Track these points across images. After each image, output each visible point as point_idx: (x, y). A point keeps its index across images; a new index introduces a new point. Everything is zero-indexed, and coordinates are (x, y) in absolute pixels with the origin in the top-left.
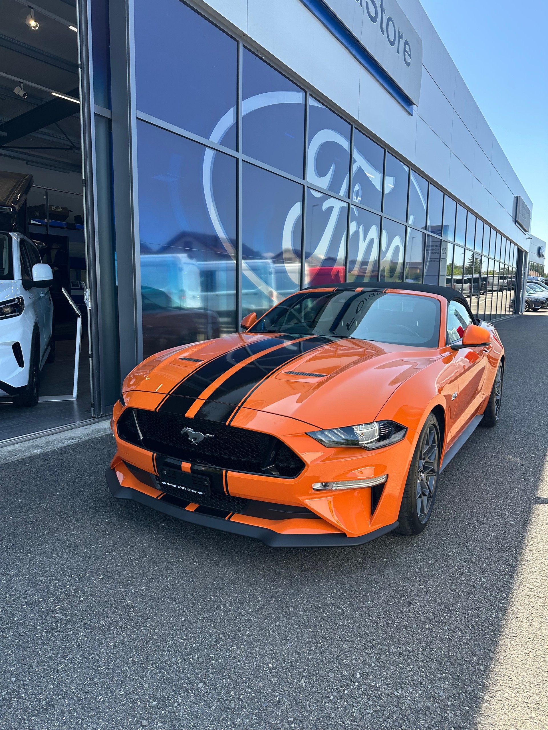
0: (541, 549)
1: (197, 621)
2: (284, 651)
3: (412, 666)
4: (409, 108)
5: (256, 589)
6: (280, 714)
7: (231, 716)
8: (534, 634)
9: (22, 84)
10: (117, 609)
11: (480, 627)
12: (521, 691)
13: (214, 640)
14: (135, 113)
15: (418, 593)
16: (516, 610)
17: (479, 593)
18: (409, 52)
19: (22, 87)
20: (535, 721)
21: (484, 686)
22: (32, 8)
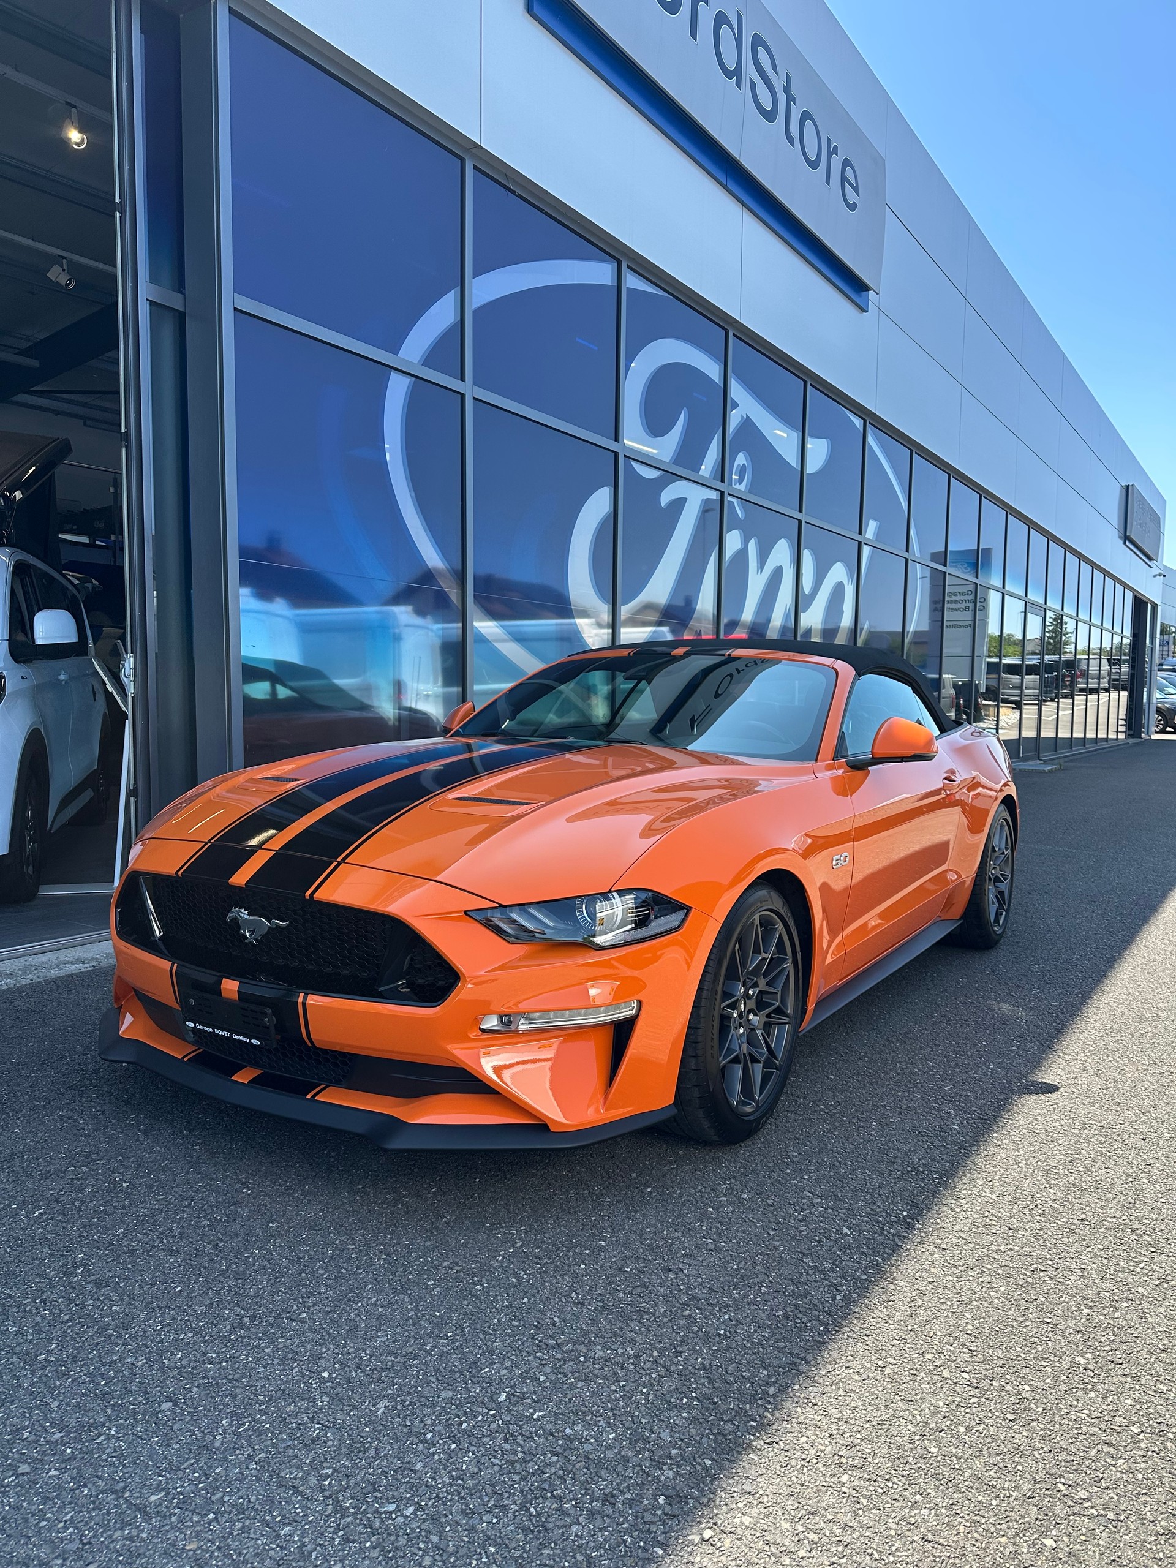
0: (997, 1177)
1: (207, 1294)
2: (364, 1350)
3: (622, 1383)
4: (860, 296)
5: (353, 1239)
6: (308, 1461)
7: (205, 1463)
8: (912, 1333)
9: (65, 261)
10: (49, 1267)
11: (800, 1316)
12: (838, 1434)
13: (228, 1327)
14: (230, 300)
15: (695, 1251)
16: (893, 1287)
17: (826, 1255)
18: (853, 182)
19: (65, 267)
20: (844, 1489)
21: (762, 1424)
22: (75, 107)
